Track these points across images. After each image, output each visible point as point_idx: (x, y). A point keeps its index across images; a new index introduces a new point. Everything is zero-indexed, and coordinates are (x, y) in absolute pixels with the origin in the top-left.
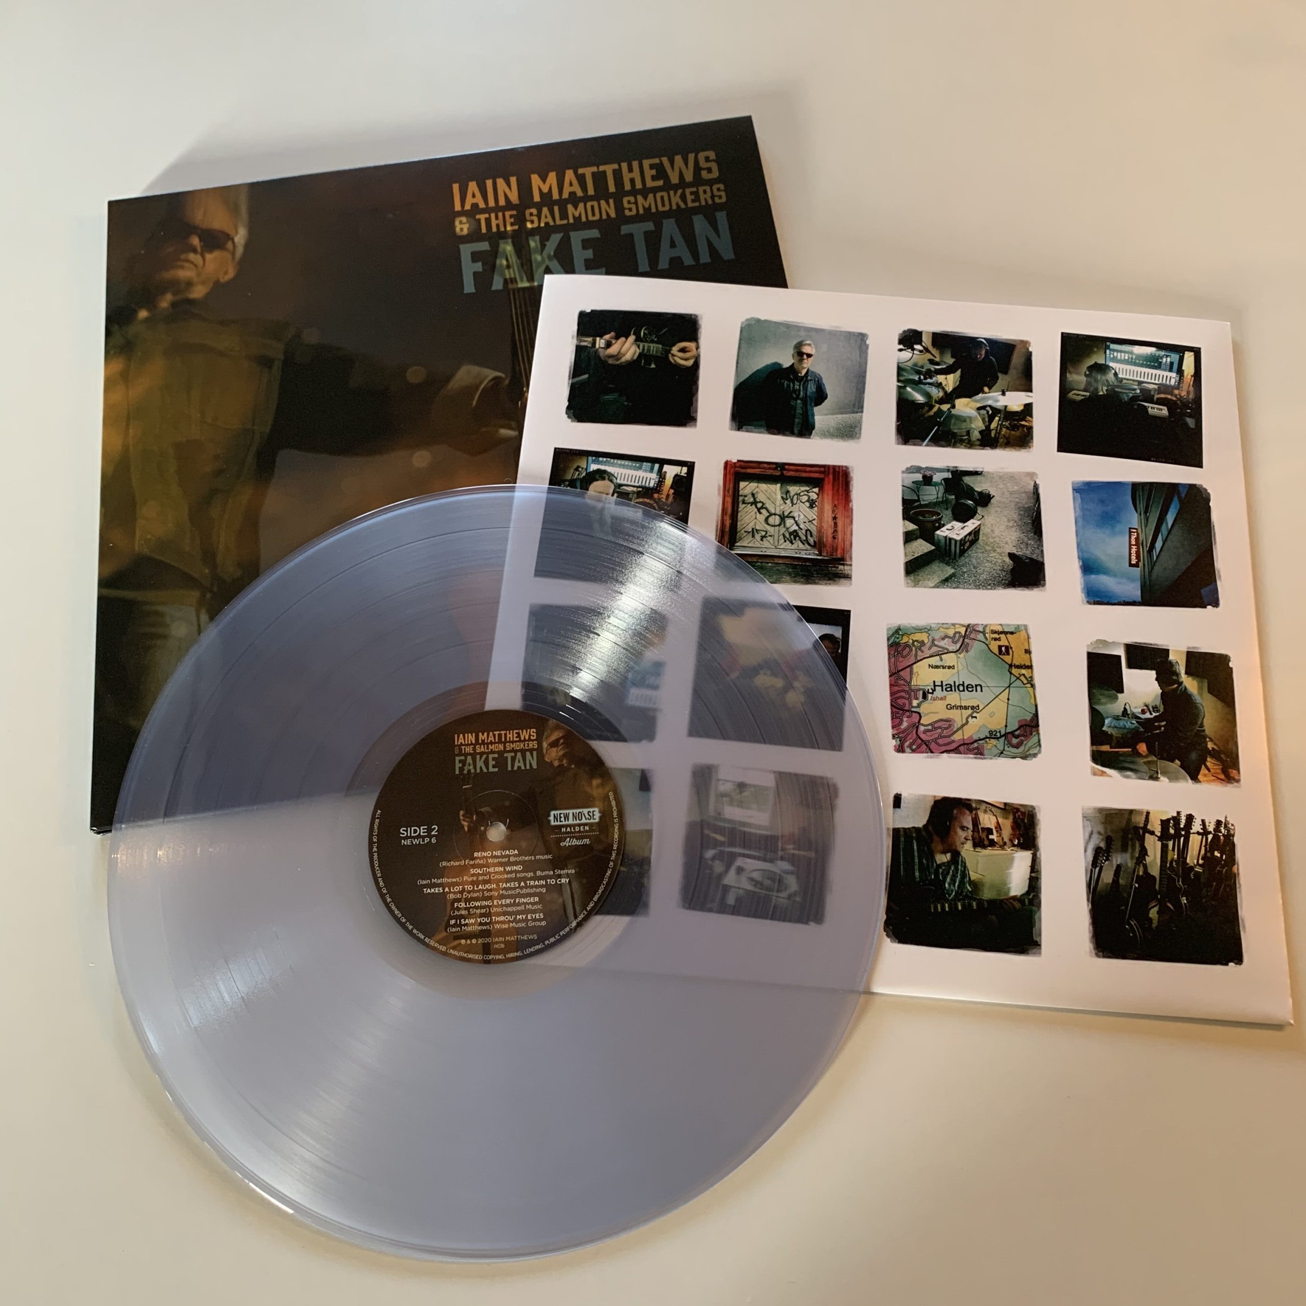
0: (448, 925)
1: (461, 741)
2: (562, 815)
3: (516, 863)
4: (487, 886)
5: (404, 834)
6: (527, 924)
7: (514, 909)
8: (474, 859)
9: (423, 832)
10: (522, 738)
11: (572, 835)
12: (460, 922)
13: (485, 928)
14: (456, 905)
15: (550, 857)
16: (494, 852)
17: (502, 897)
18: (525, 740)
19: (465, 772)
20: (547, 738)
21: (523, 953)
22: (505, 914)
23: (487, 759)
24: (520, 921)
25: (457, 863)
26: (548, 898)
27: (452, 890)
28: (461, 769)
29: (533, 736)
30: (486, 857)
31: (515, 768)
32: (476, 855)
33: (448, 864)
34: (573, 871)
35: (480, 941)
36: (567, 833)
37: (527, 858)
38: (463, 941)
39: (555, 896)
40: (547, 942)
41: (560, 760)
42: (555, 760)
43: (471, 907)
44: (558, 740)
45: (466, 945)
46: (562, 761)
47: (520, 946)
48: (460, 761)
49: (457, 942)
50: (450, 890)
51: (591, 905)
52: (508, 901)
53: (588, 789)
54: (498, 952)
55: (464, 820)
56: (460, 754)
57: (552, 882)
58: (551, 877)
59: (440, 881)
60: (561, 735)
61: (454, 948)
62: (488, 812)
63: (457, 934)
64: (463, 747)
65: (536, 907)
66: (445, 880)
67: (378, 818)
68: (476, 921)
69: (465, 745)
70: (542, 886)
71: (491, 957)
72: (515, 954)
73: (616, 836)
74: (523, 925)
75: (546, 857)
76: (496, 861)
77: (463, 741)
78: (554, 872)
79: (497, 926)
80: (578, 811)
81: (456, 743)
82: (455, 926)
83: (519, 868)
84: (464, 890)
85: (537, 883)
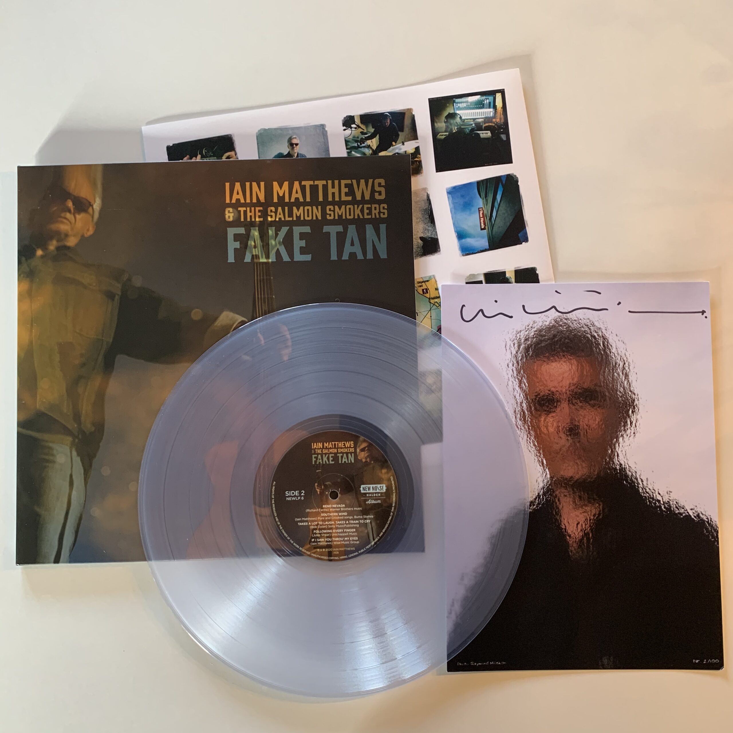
0: (311, 541)
1: (315, 446)
2: (367, 488)
3: (344, 511)
4: (330, 523)
5: (287, 494)
6: (350, 542)
7: (343, 534)
8: (322, 508)
9: (297, 494)
10: (347, 446)
11: (371, 498)
12: (317, 540)
13: (329, 543)
14: (314, 531)
15: (361, 509)
16: (333, 506)
17: (337, 528)
18: (348, 447)
19: (318, 463)
20: (359, 447)
21: (348, 556)
22: (339, 537)
23: (329, 456)
24: (346, 541)
25: (315, 511)
26: (360, 530)
27: (312, 524)
28: (316, 462)
29: (352, 445)
30: (329, 508)
31: (343, 462)
32: (324, 506)
33: (310, 511)
34: (373, 517)
35: (327, 550)
36: (369, 497)
37: (349, 509)
38: (318, 550)
39: (363, 529)
40: (359, 552)
41: (366, 458)
42: (363, 458)
43: (322, 533)
44: (365, 448)
45: (320, 552)
46: (367, 459)
47: (346, 553)
48: (315, 457)
49: (315, 550)
50: (311, 524)
51: (382, 534)
52: (340, 531)
53: (380, 474)
54: (336, 556)
55: (318, 488)
56: (315, 454)
57: (362, 521)
58: (361, 519)
59: (306, 519)
60: (366, 445)
61: (314, 553)
62: (329, 485)
63: (315, 546)
64: (316, 450)
65: (354, 534)
66: (309, 519)
67: (274, 486)
68: (325, 540)
69: (317, 449)
70: (357, 524)
71: (332, 558)
72: (344, 557)
73: (394, 499)
74: (348, 543)
75: (359, 509)
76: (334, 510)
77: (316, 447)
78: (363, 517)
79: (335, 543)
80: (375, 486)
81: (313, 448)
82: (314, 542)
83: (346, 514)
84: (318, 524)
85: (354, 522)
